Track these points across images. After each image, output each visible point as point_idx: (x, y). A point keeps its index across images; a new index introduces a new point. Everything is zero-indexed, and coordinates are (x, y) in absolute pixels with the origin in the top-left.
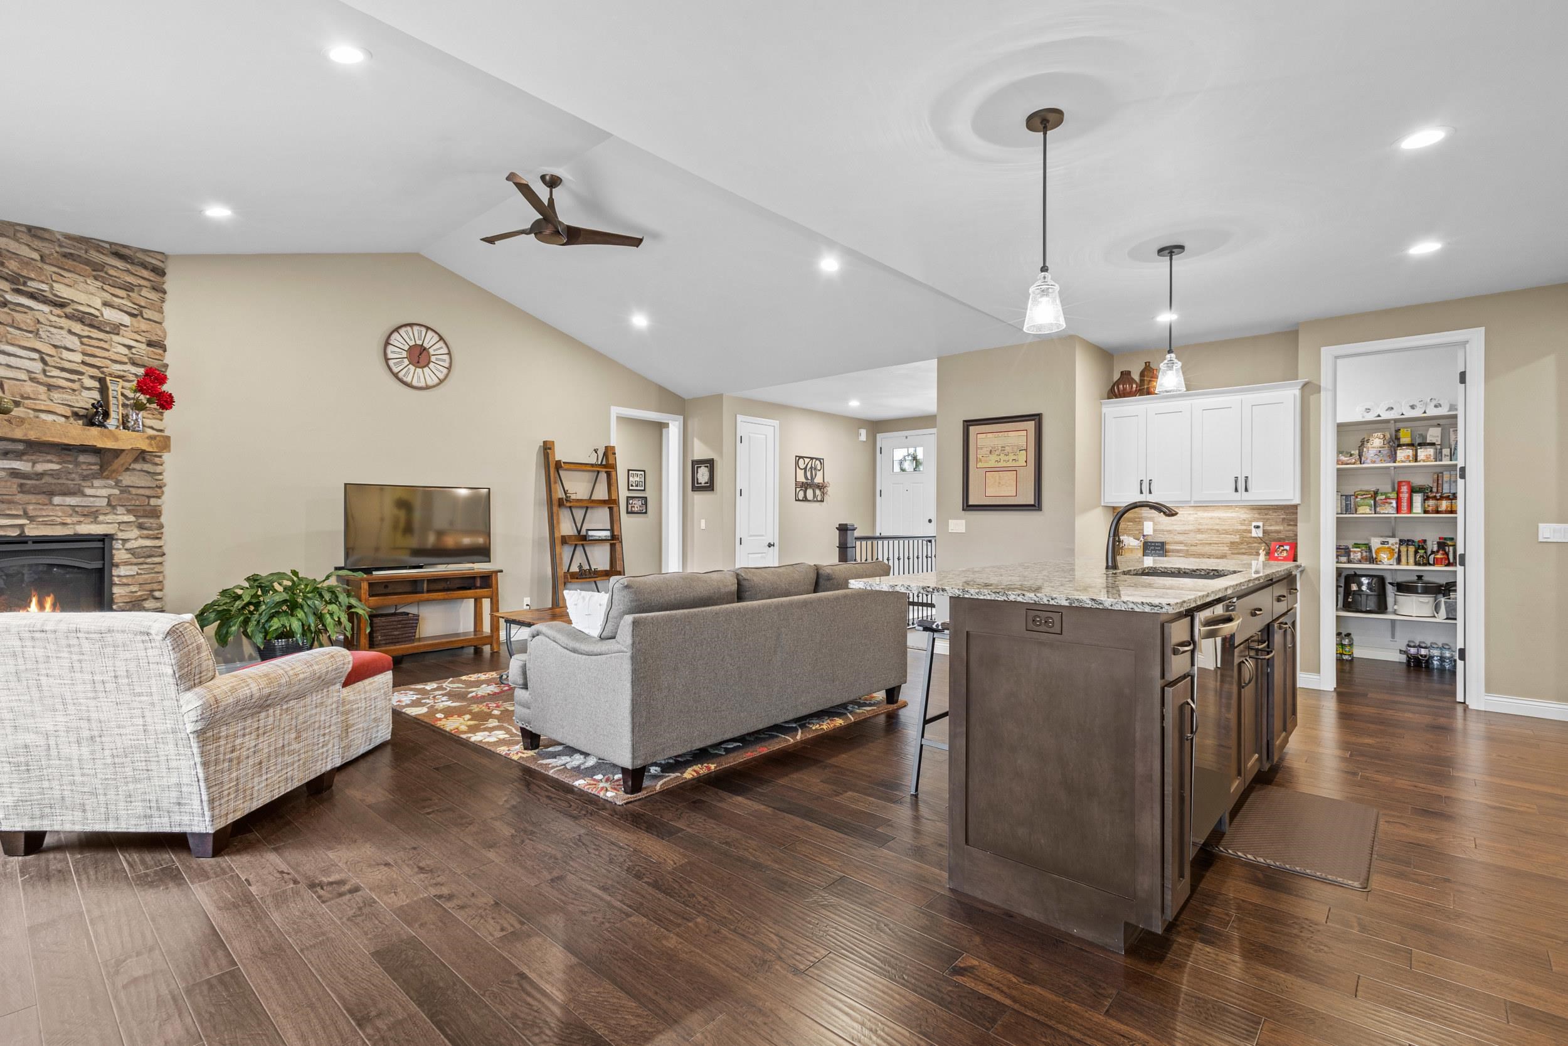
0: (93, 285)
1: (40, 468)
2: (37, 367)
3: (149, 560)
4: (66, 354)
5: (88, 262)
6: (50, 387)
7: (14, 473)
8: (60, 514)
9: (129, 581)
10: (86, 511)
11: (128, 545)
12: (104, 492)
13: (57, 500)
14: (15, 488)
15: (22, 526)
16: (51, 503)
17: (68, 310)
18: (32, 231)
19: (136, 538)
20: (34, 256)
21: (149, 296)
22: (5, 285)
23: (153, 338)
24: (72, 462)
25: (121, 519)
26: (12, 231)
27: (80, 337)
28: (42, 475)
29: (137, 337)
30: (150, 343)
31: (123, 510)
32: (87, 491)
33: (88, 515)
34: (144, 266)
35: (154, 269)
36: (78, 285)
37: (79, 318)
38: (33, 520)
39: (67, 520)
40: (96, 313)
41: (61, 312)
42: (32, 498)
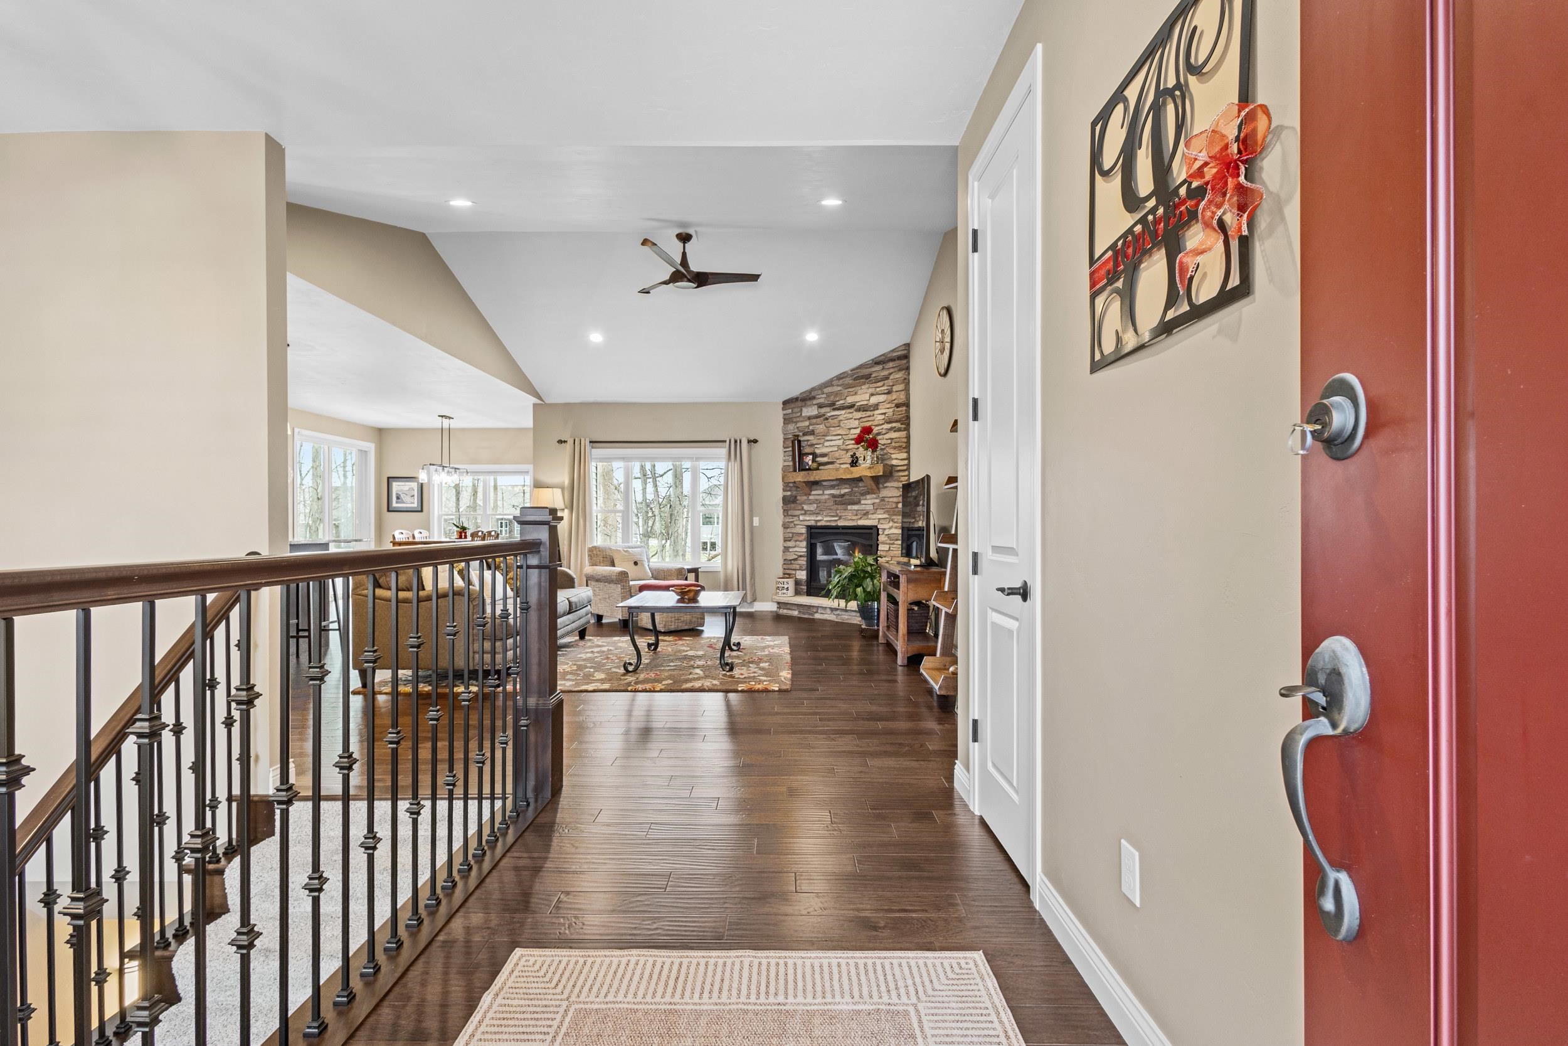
0: (865, 387)
1: (843, 491)
2: (841, 441)
3: (896, 542)
4: (852, 431)
5: (862, 377)
6: (847, 451)
7: (834, 496)
8: (850, 514)
10: (863, 512)
11: (886, 532)
12: (869, 502)
13: (849, 507)
14: (833, 503)
15: (836, 521)
16: (847, 509)
17: (855, 407)
18: (840, 377)
19: (890, 528)
20: (839, 388)
21: (897, 376)
22: (828, 409)
23: (901, 401)
24: (856, 487)
25: (880, 516)
26: (829, 383)
27: (859, 419)
28: (843, 496)
29: (888, 406)
30: (898, 406)
31: (882, 511)
32: (863, 502)
33: (865, 514)
34: (892, 360)
35: (899, 358)
36: (860, 392)
37: (859, 410)
38: (840, 518)
39: (854, 518)
40: (865, 403)
41: (851, 410)
42: (840, 507)
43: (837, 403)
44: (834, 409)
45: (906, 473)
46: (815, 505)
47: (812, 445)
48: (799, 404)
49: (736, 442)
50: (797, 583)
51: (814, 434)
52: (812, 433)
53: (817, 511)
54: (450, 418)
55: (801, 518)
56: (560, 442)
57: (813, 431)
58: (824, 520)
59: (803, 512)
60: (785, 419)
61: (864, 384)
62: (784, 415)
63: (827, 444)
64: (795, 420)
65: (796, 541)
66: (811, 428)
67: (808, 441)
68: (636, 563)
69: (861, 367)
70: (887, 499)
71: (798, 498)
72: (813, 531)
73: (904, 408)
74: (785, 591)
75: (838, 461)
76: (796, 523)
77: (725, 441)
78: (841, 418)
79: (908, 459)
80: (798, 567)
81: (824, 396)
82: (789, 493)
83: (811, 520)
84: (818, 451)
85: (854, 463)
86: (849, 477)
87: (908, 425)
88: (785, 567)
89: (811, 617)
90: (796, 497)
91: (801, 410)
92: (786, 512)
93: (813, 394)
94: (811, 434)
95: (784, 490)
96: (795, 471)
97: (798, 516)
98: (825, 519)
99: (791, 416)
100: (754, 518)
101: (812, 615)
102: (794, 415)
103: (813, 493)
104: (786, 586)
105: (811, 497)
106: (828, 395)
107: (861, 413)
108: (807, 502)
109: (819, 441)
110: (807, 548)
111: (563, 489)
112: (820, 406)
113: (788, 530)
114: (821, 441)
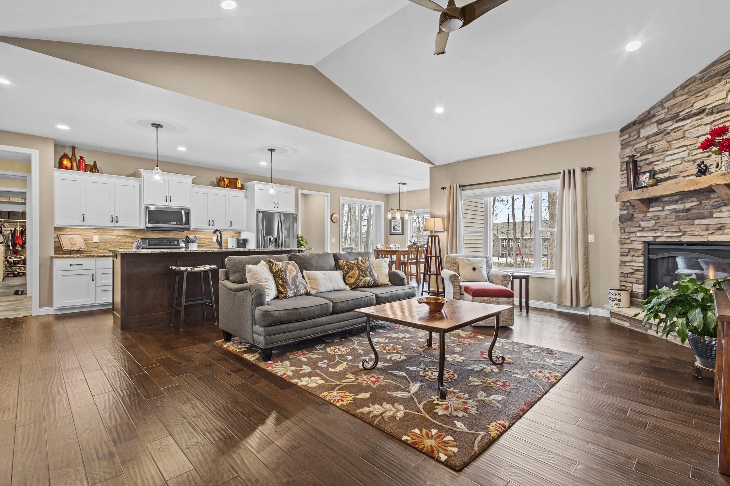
0: (719, 85)
1: (688, 205)
2: (687, 152)
6: (694, 161)
7: (676, 211)
8: (698, 230)
10: (716, 227)
13: (697, 222)
14: (675, 219)
15: (680, 236)
16: (693, 224)
17: (706, 111)
18: (683, 87)
20: (684, 97)
22: (670, 123)
24: (707, 199)
26: (674, 94)
27: (709, 124)
28: (688, 210)
32: (715, 215)
33: (720, 229)
36: (713, 92)
37: (711, 113)
38: (684, 234)
39: (703, 233)
40: (720, 102)
41: (702, 115)
42: (683, 222)
43: (681, 114)
44: (677, 121)
46: (654, 222)
47: (650, 163)
48: (637, 127)
49: (569, 172)
50: (633, 295)
51: (652, 152)
52: (652, 151)
53: (656, 227)
54: (405, 184)
55: (638, 234)
56: (443, 188)
58: (664, 236)
59: (640, 229)
60: (622, 145)
61: (720, 80)
62: (622, 141)
63: (668, 159)
64: (632, 143)
65: (633, 256)
66: (649, 146)
67: (646, 160)
68: (474, 269)
69: (714, 64)
71: (635, 216)
72: (651, 247)
74: (616, 302)
75: (682, 175)
76: (632, 239)
77: (560, 173)
78: (686, 128)
80: (634, 280)
81: (666, 110)
82: (625, 212)
83: (649, 236)
84: (656, 168)
85: (703, 171)
86: (692, 188)
88: (622, 279)
89: (644, 332)
90: (633, 215)
91: (639, 132)
92: (623, 230)
93: (652, 113)
94: (649, 153)
95: (621, 210)
96: (630, 190)
97: (635, 233)
98: (666, 235)
99: (628, 140)
100: (589, 236)
101: (646, 330)
102: (632, 139)
103: (651, 209)
104: (618, 298)
105: (648, 214)
106: (670, 109)
107: (715, 115)
108: (645, 219)
109: (658, 158)
110: (645, 263)
111: (443, 218)
112: (660, 122)
113: (625, 246)
114: (662, 157)
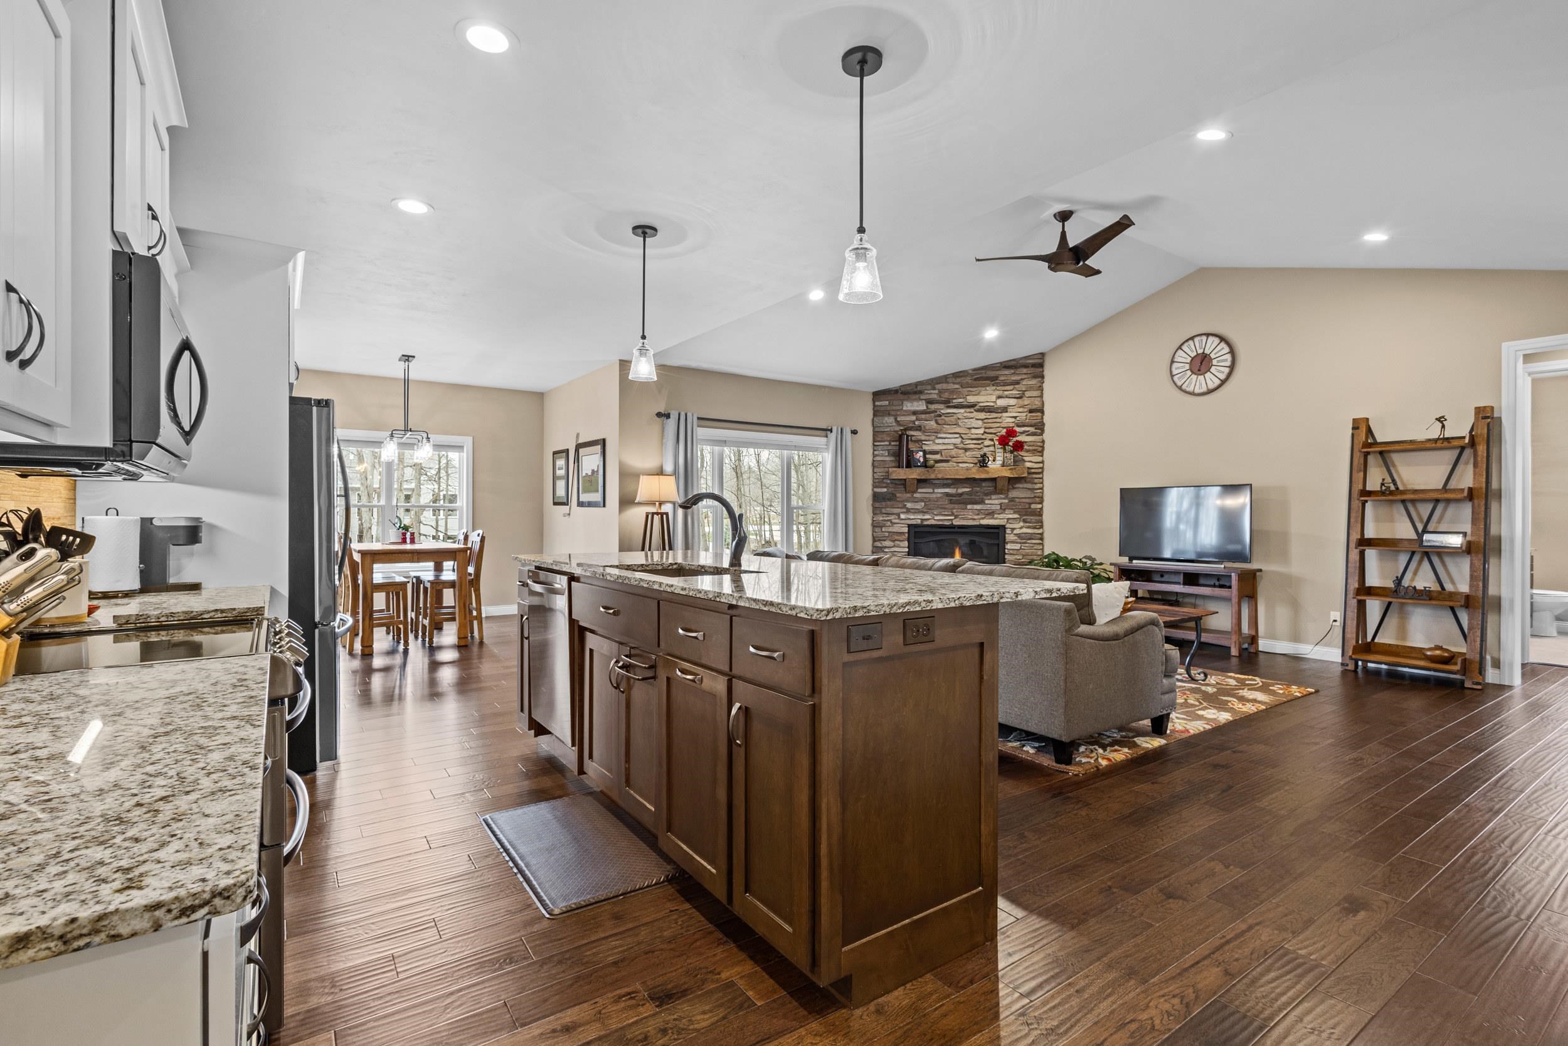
0: (990, 389)
1: (960, 491)
2: (959, 440)
3: (1032, 541)
4: (973, 431)
5: (987, 379)
6: (966, 450)
7: (947, 494)
8: (972, 514)
9: (1015, 552)
10: (987, 512)
11: (1015, 532)
12: (997, 502)
13: (969, 507)
14: (947, 502)
15: (951, 520)
16: (966, 509)
17: (977, 407)
18: (957, 375)
19: (1021, 528)
20: (957, 386)
21: (1030, 383)
22: (942, 406)
23: (1034, 407)
24: (981, 487)
25: (1011, 516)
26: (944, 379)
27: (982, 420)
28: (961, 494)
29: (1021, 410)
30: (1031, 411)
31: (1012, 512)
32: (987, 502)
33: (989, 514)
34: (1026, 366)
35: (1034, 366)
36: (983, 393)
37: (982, 410)
38: (956, 517)
39: (976, 517)
40: (992, 404)
41: (972, 410)
42: (956, 506)
43: (953, 401)
44: (949, 407)
45: (1040, 476)
46: (922, 504)
47: (921, 441)
48: (898, 396)
51: (920, 430)
52: (919, 428)
53: (924, 510)
55: (903, 516)
56: (658, 415)
57: (920, 426)
58: (934, 519)
59: (904, 510)
60: (875, 411)
61: (989, 385)
62: (875, 406)
63: (938, 441)
64: (891, 413)
65: (892, 541)
66: (917, 423)
67: (914, 436)
70: (1017, 500)
71: (898, 495)
72: (917, 530)
73: (1039, 414)
75: (956, 460)
76: (892, 521)
77: (835, 430)
78: (958, 416)
79: (1042, 462)
81: (937, 392)
82: (883, 490)
83: (916, 519)
84: (925, 448)
85: (983, 462)
86: (968, 476)
87: (1043, 431)
90: (893, 494)
91: (902, 403)
92: (876, 511)
93: (919, 388)
94: (917, 430)
95: (874, 486)
96: (894, 466)
97: (898, 515)
98: (936, 518)
99: (888, 408)
102: (894, 408)
103: (920, 490)
105: (916, 495)
106: (941, 392)
107: (985, 413)
108: (910, 499)
109: (927, 438)
110: (908, 547)
112: (930, 402)
113: (881, 529)
114: (931, 438)
